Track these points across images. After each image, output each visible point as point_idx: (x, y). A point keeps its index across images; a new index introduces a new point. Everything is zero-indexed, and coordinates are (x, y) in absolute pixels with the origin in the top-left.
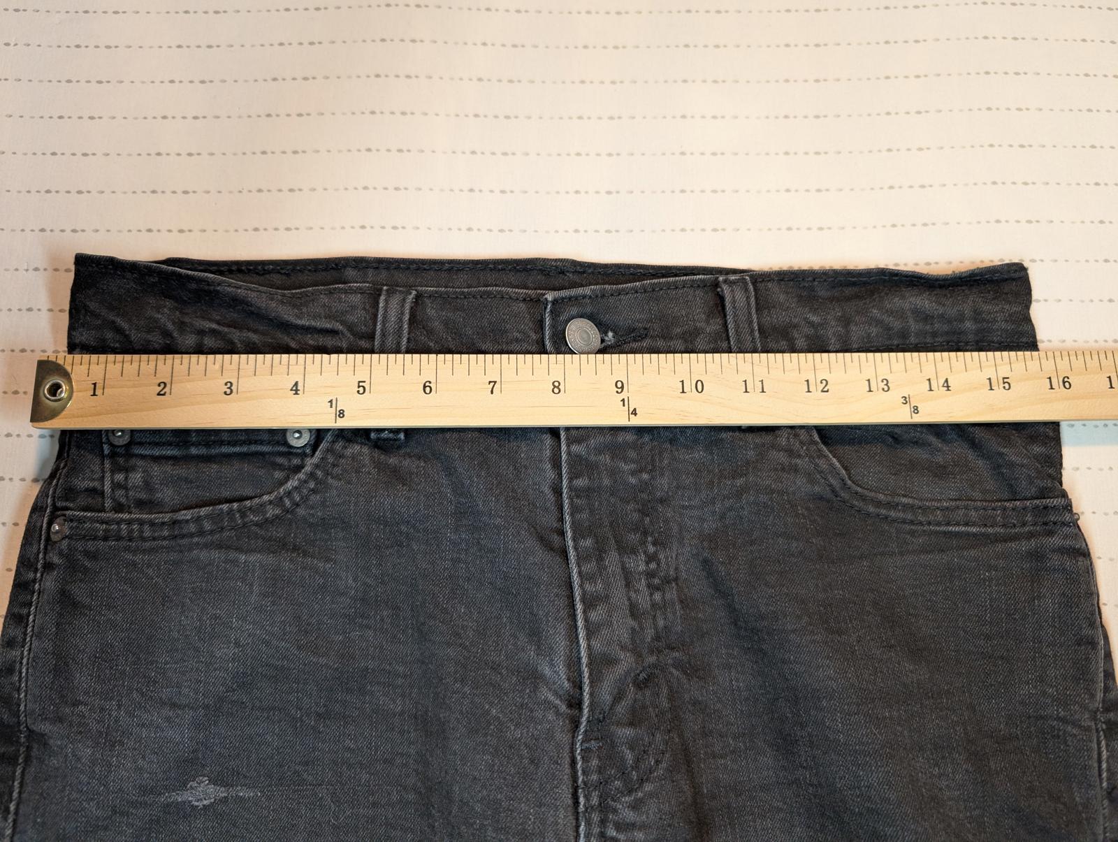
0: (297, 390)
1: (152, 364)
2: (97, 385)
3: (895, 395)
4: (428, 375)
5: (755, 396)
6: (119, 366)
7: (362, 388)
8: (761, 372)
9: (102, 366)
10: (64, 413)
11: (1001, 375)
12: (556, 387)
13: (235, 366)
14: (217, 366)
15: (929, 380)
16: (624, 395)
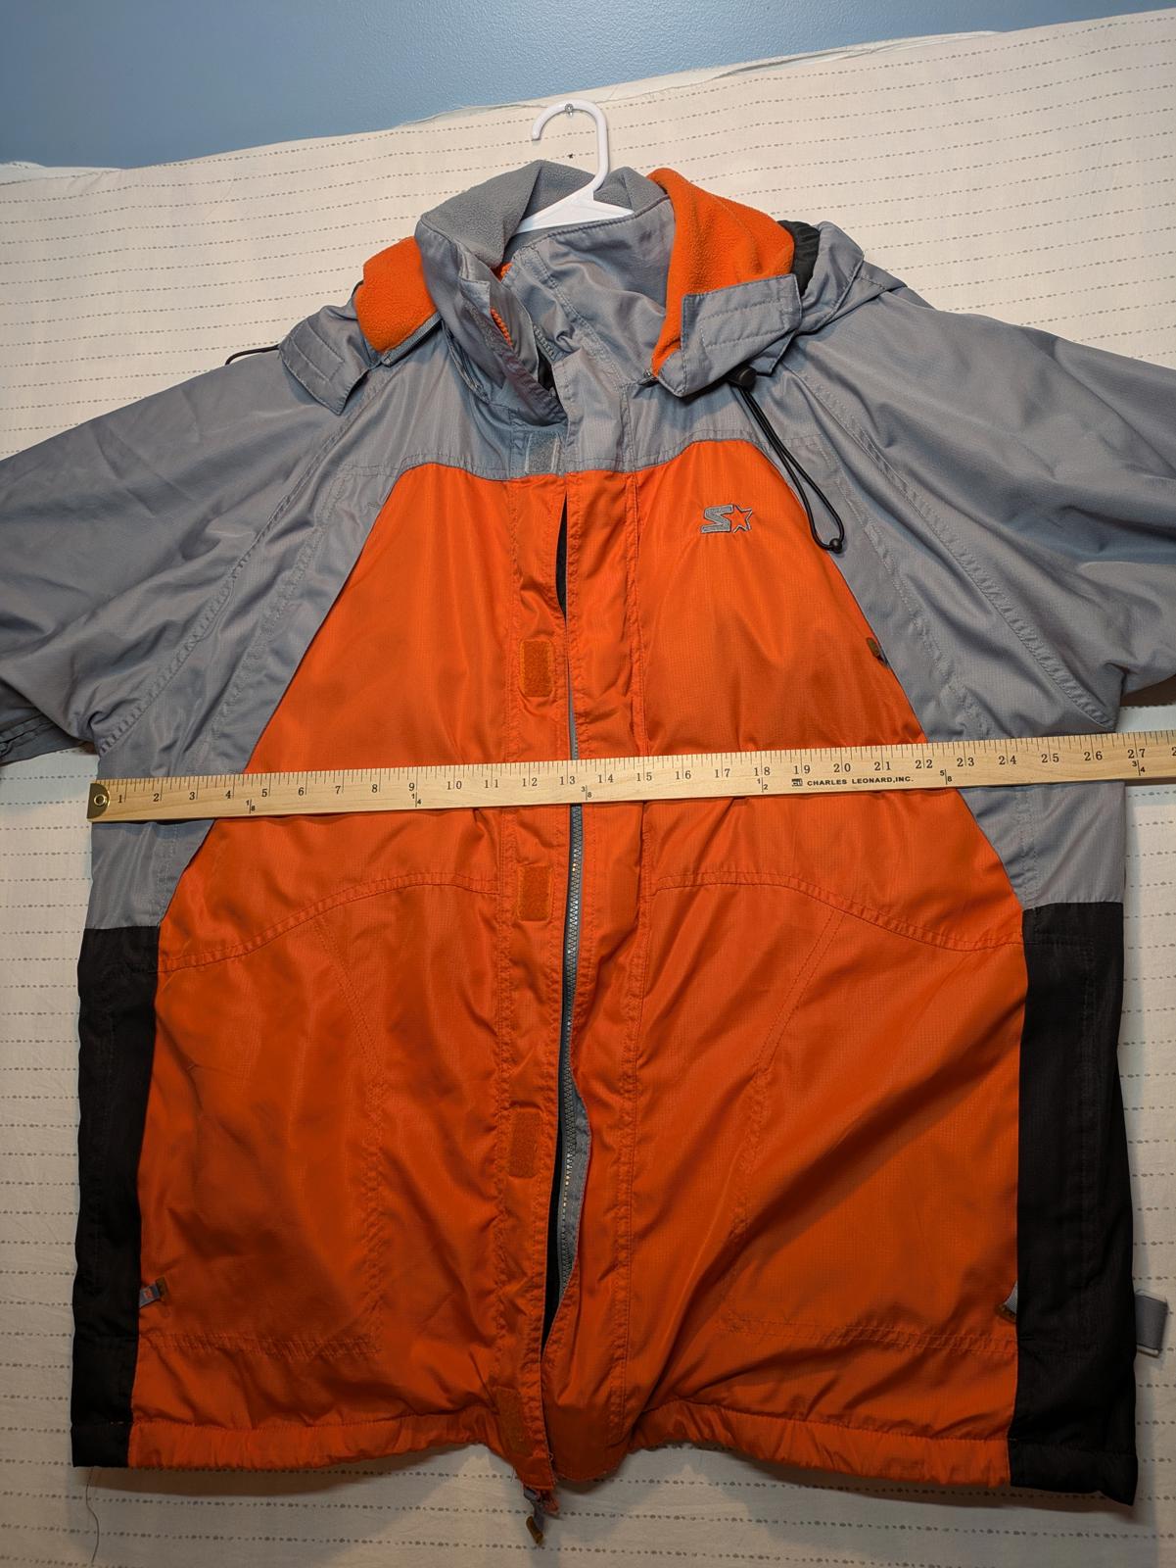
0: (229, 797)
1: (151, 784)
2: (123, 796)
3: (578, 787)
4: (302, 784)
5: (492, 789)
6: (133, 785)
7: (265, 793)
8: (496, 775)
9: (124, 786)
10: (106, 812)
11: (646, 771)
12: (375, 788)
13: (196, 783)
14: (186, 784)
15: (600, 776)
16: (414, 792)
